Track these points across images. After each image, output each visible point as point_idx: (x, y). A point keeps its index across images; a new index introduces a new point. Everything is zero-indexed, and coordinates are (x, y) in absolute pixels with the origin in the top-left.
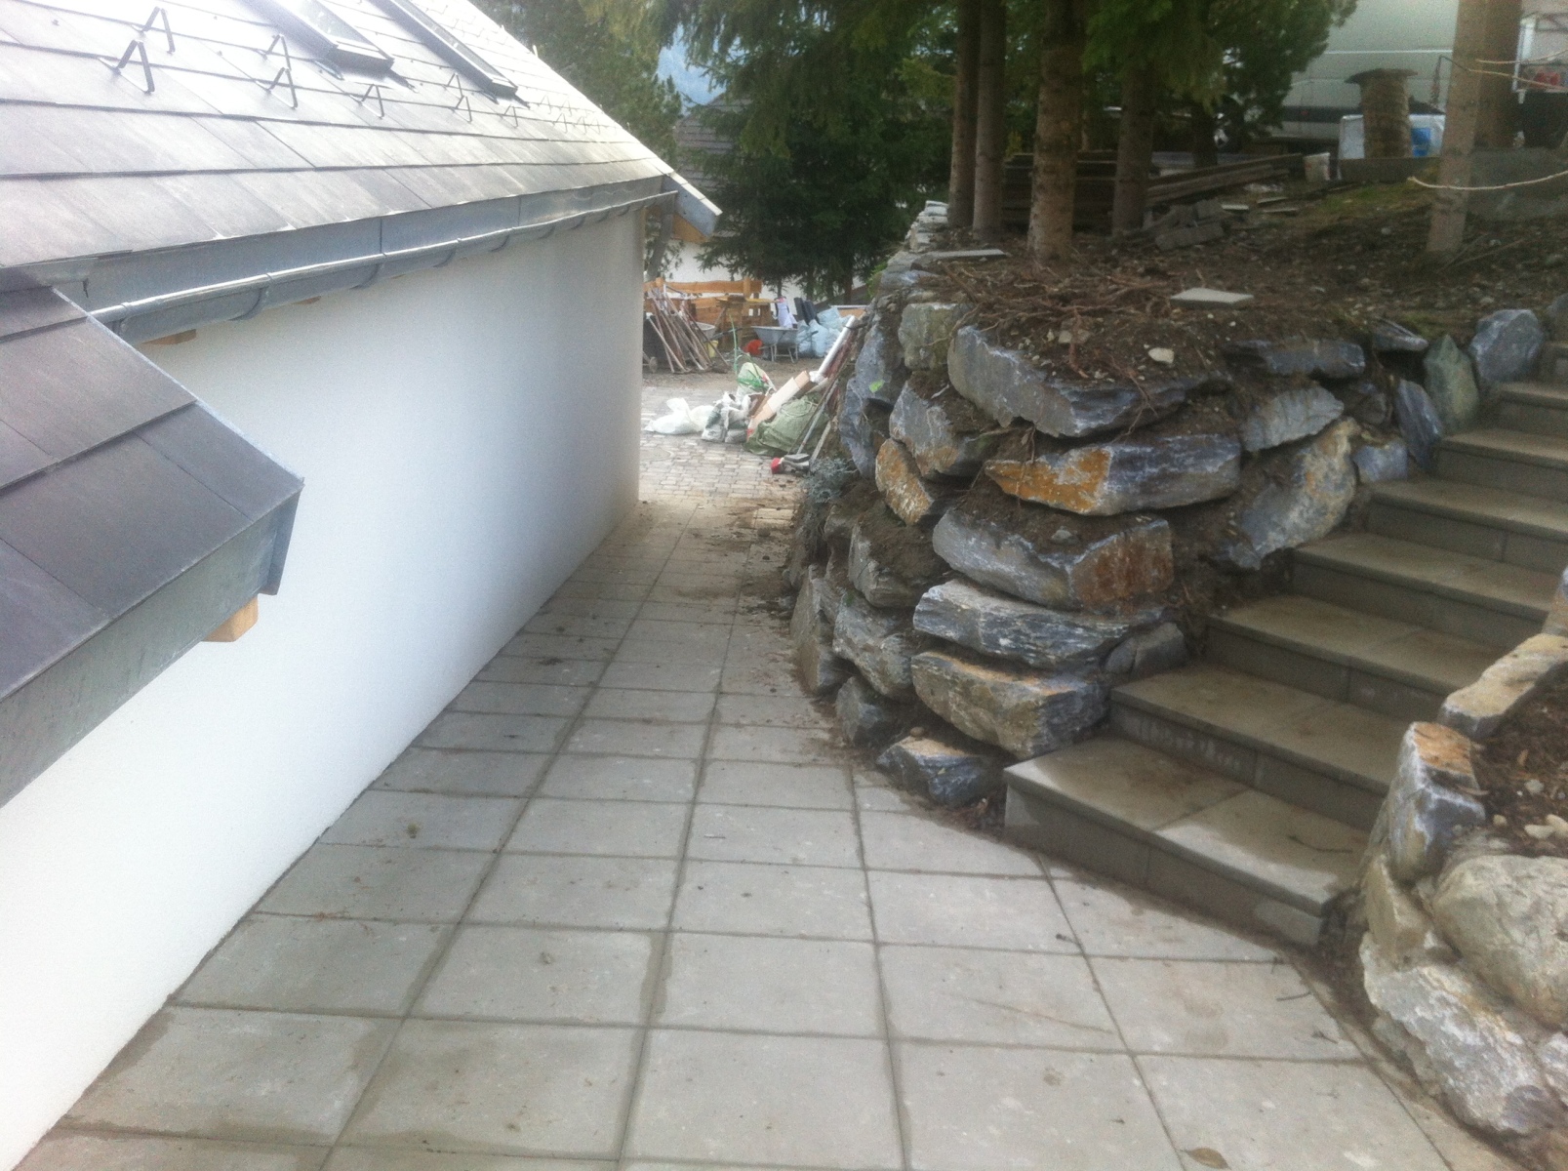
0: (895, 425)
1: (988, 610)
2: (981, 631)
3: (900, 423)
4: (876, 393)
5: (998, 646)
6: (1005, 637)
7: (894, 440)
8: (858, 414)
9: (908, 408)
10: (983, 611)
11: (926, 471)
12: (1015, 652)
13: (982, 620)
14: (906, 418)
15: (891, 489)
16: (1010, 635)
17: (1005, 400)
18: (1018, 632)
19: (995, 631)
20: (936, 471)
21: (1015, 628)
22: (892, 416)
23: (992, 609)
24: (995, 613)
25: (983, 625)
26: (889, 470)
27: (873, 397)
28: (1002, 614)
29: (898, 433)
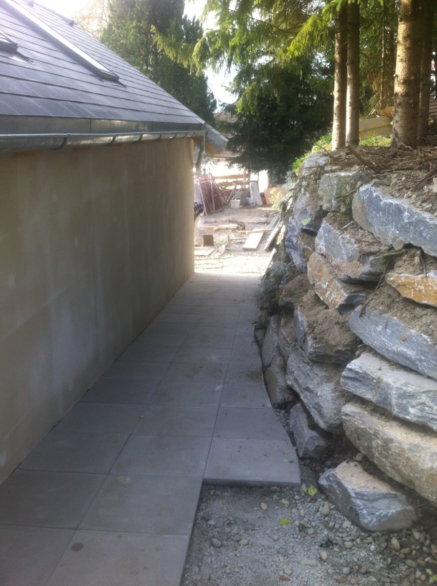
0: (318, 244)
1: (399, 386)
2: (394, 401)
3: (321, 243)
4: (306, 226)
5: (408, 413)
6: (413, 407)
7: (318, 253)
8: (295, 236)
9: (326, 235)
10: (395, 386)
11: (342, 276)
12: (420, 420)
13: (394, 392)
14: (325, 241)
15: (318, 284)
16: (417, 405)
17: (398, 232)
18: (423, 404)
19: (405, 401)
20: (350, 277)
21: (421, 401)
22: (317, 239)
23: (402, 385)
24: (405, 388)
25: (396, 396)
26: (316, 272)
27: (304, 228)
28: (410, 389)
29: (320, 250)
